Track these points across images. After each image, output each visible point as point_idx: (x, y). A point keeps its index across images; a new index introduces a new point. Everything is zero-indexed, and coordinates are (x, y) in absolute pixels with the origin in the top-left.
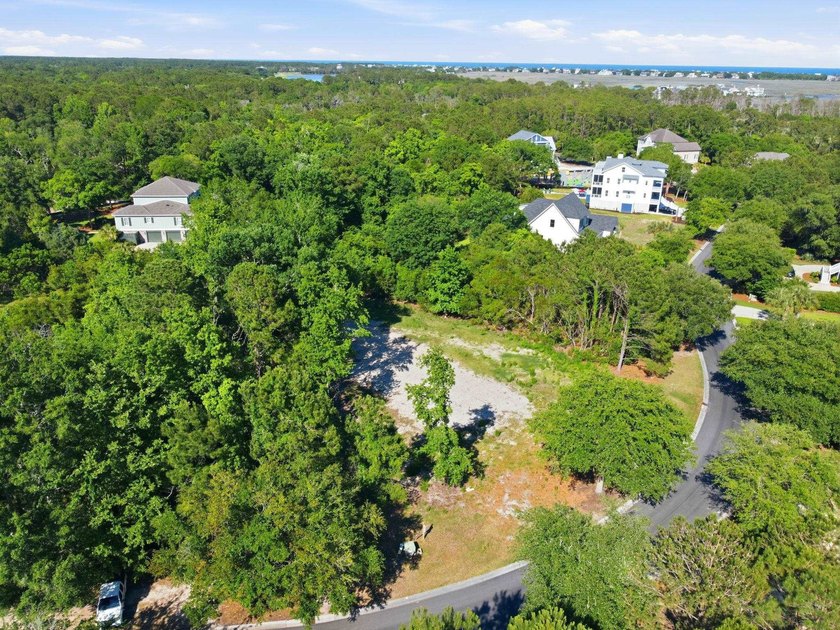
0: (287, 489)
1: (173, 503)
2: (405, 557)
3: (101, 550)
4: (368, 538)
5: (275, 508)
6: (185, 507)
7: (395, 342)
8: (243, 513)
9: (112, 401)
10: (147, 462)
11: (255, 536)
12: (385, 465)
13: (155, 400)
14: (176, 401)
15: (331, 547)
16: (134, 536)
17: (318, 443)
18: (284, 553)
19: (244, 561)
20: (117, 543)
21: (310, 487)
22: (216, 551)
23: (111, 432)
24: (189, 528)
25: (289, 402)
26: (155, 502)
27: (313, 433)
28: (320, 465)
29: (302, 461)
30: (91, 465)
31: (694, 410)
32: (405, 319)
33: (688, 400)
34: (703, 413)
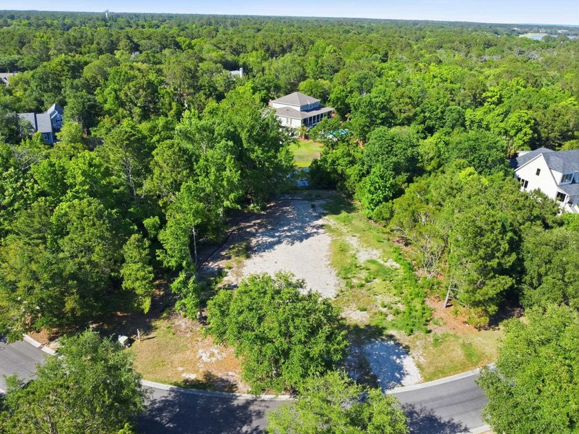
31: (464, 367)
32: (344, 214)
33: (472, 357)
34: (469, 373)
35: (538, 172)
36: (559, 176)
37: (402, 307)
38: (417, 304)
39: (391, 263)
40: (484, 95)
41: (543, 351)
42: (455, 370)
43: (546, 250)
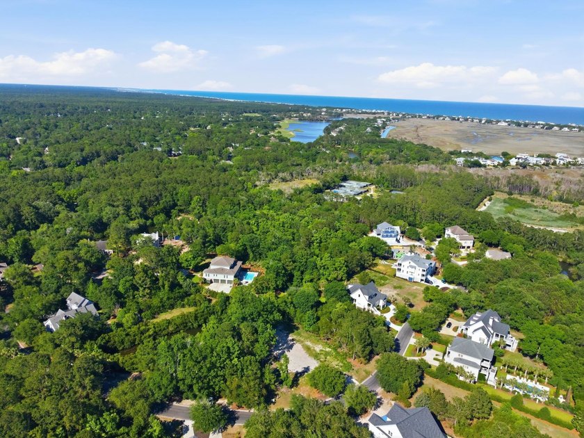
0: (248, 383)
1: (226, 382)
2: (272, 402)
3: (211, 390)
4: (262, 395)
5: (245, 386)
6: (228, 383)
7: (290, 340)
8: (239, 387)
9: (217, 360)
10: (222, 374)
11: (241, 391)
12: (270, 381)
13: (224, 361)
14: (228, 361)
15: (254, 395)
16: (217, 389)
17: (256, 373)
18: (245, 395)
19: (238, 395)
20: (214, 389)
21: (252, 383)
22: (233, 393)
23: (216, 367)
24: (228, 388)
25: (251, 364)
26: (222, 382)
27: (255, 371)
28: (255, 379)
29: (252, 378)
30: (212, 373)
31: (367, 377)
32: (296, 331)
33: (368, 373)
34: (368, 378)
35: (359, 296)
36: (367, 297)
37: (342, 365)
38: (344, 362)
39: (328, 349)
40: (312, 239)
41: (388, 365)
42: (365, 378)
43: (377, 335)
